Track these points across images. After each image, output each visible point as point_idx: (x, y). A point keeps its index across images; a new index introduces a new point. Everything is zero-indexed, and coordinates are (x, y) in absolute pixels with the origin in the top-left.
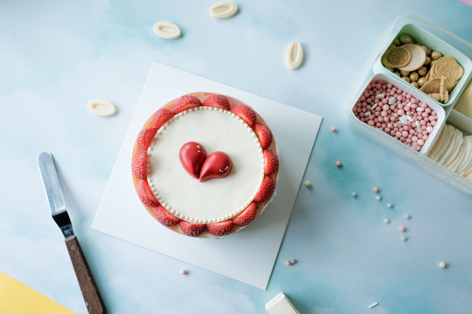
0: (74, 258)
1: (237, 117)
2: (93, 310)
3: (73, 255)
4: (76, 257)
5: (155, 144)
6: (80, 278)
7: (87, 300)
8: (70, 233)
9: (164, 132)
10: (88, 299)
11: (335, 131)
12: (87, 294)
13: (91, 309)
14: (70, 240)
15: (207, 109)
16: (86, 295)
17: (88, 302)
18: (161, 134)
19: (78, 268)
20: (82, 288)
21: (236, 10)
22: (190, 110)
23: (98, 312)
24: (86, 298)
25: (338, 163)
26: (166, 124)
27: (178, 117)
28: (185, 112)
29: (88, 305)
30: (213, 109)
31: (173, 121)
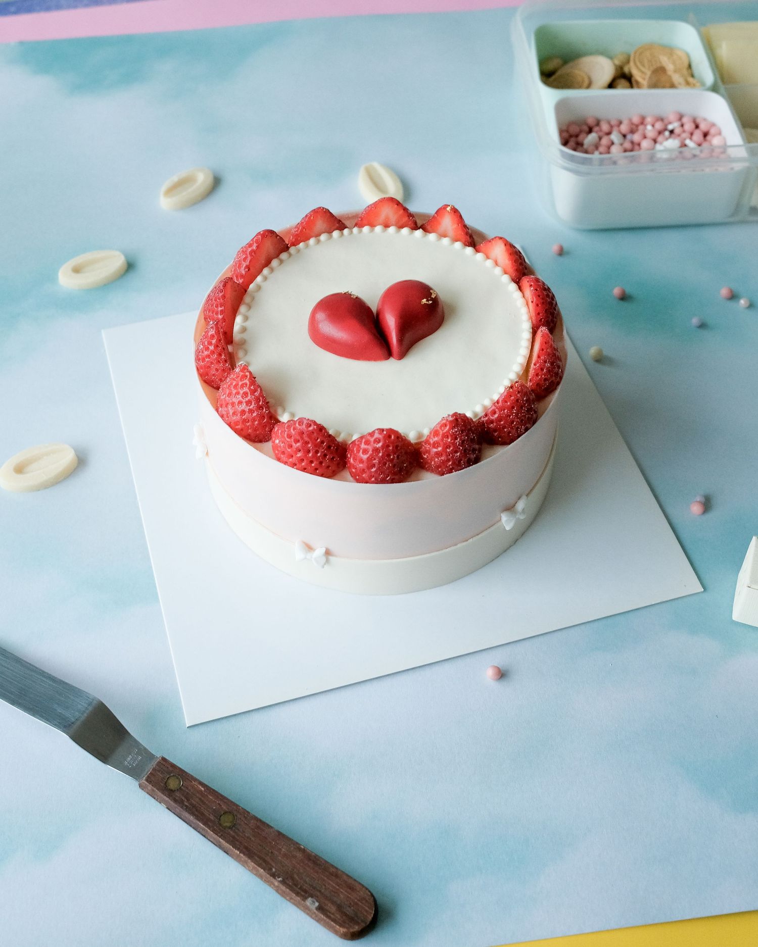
0: (194, 806)
1: (378, 229)
2: (339, 907)
3: (188, 800)
4: (200, 799)
5: (246, 352)
6: (246, 848)
7: (305, 891)
8: (140, 758)
9: (247, 324)
10: (306, 887)
11: (561, 252)
12: (296, 876)
13: (333, 909)
14: (154, 769)
15: (307, 246)
16: (293, 879)
17: (312, 897)
18: (244, 330)
19: (225, 825)
20: (271, 869)
21: (210, 181)
22: (275, 263)
23: (357, 904)
24: (301, 888)
25: (616, 291)
26: (243, 309)
27: (259, 288)
28: (266, 271)
29: (317, 904)
30: (318, 242)
31: (253, 299)
